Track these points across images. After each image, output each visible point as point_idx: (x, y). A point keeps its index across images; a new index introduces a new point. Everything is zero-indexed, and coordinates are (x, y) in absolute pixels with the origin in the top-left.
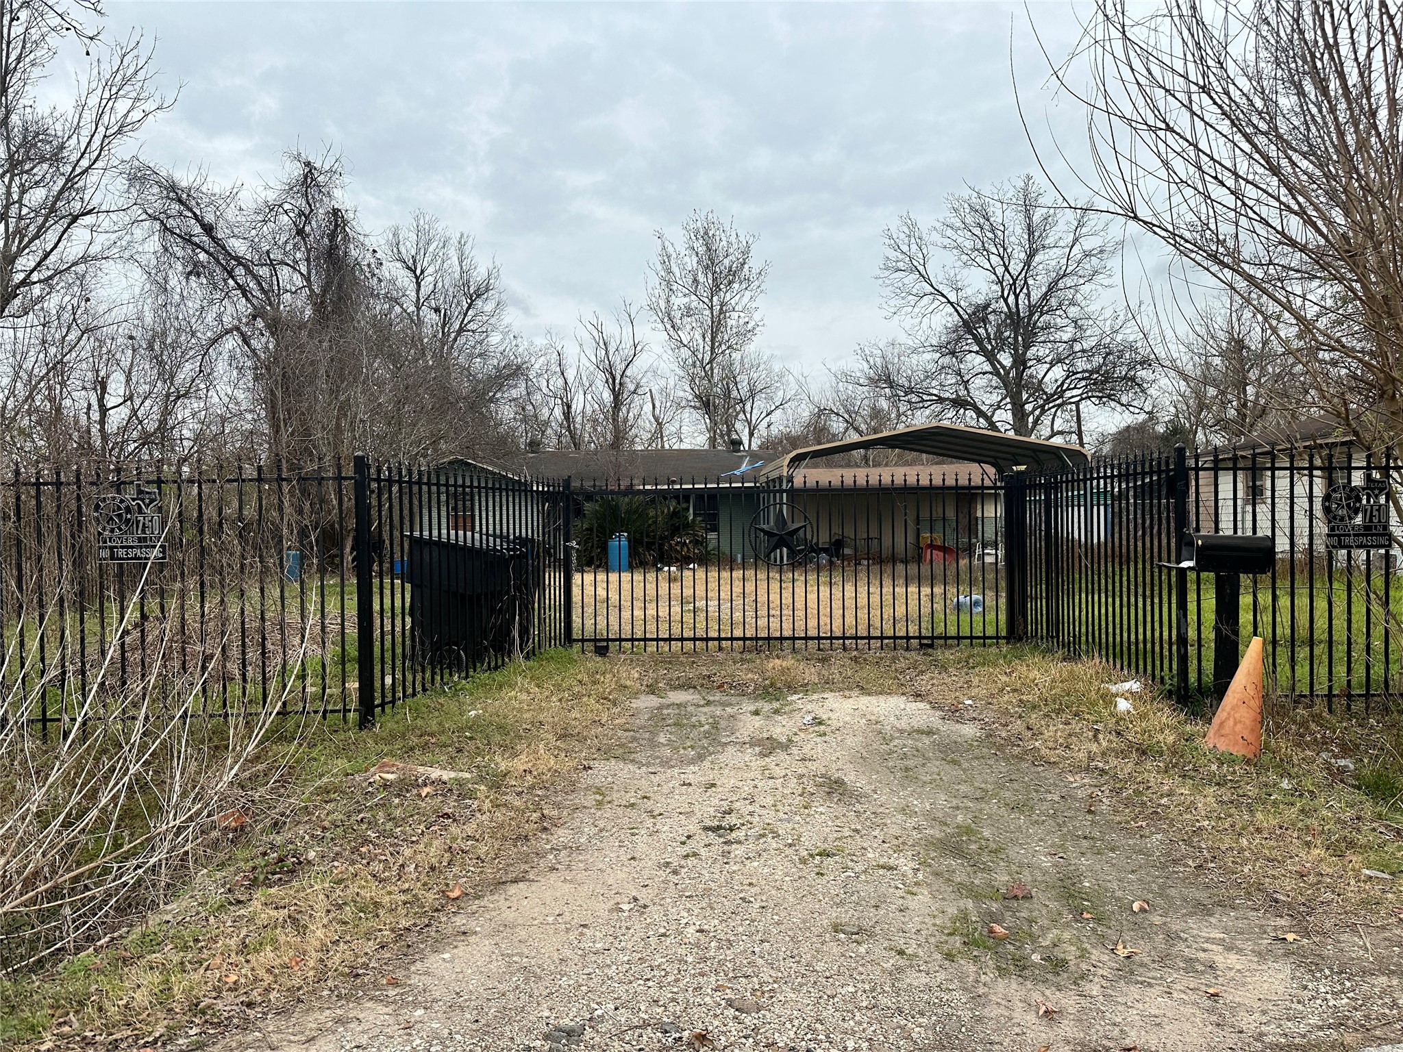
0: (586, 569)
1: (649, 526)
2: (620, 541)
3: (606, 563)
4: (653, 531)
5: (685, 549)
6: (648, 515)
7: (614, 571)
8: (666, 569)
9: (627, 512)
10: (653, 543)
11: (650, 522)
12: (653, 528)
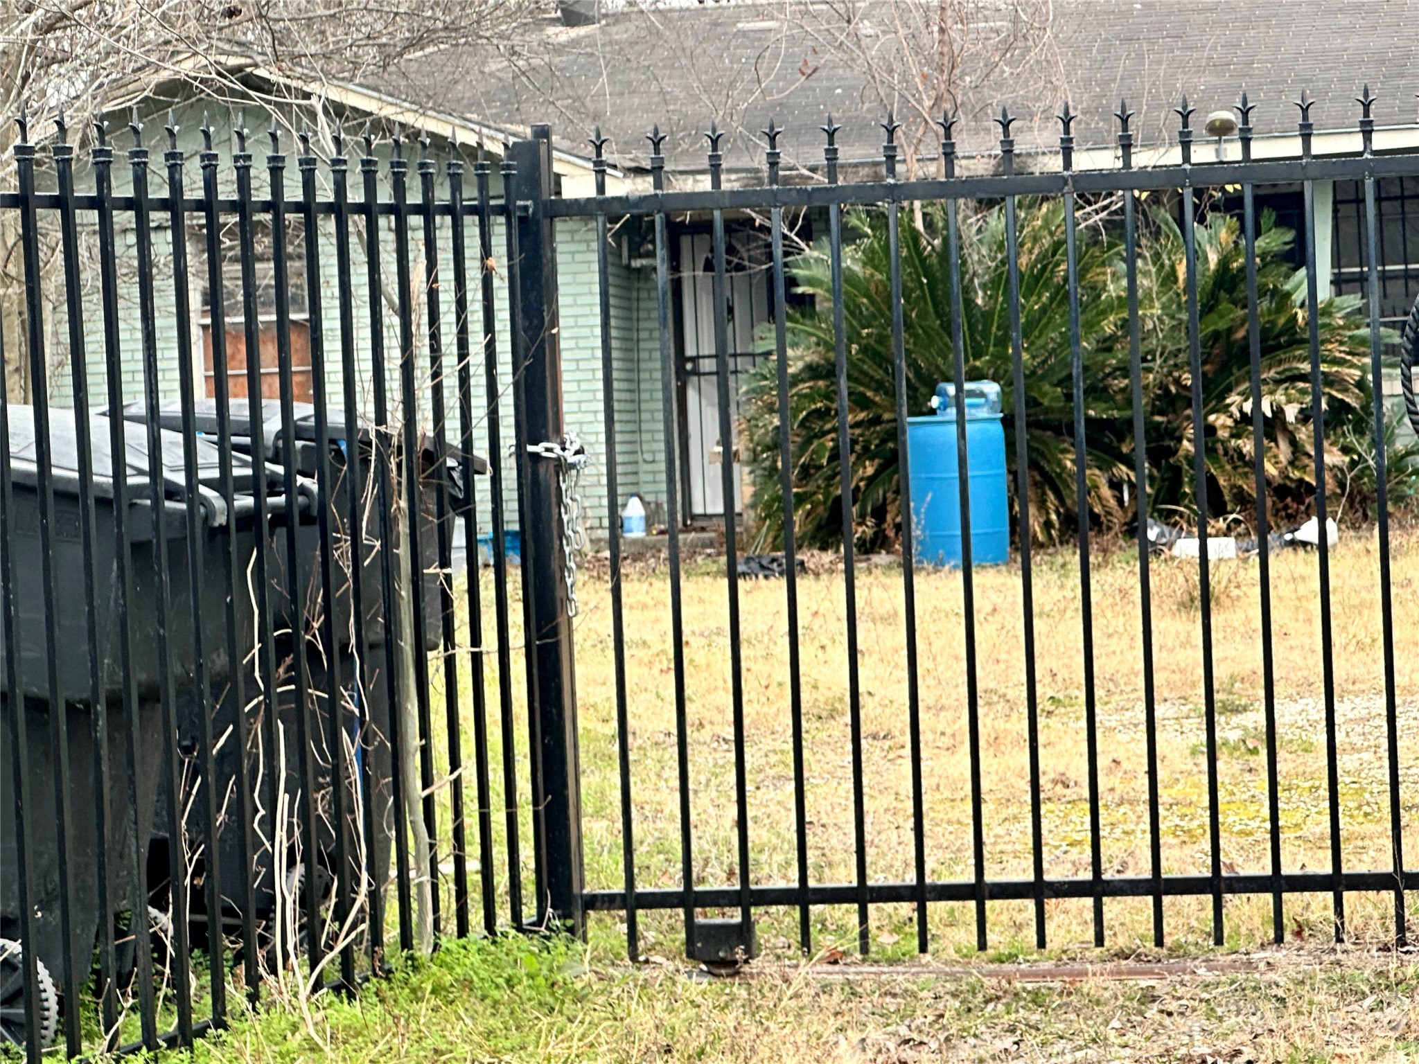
0: (810, 557)
1: (1107, 345)
2: (961, 422)
3: (902, 528)
4: (1124, 371)
5: (1283, 451)
6: (1096, 290)
7: (939, 565)
8: (1187, 547)
9: (1000, 281)
10: (1123, 429)
11: (1108, 326)
12: (1121, 352)
